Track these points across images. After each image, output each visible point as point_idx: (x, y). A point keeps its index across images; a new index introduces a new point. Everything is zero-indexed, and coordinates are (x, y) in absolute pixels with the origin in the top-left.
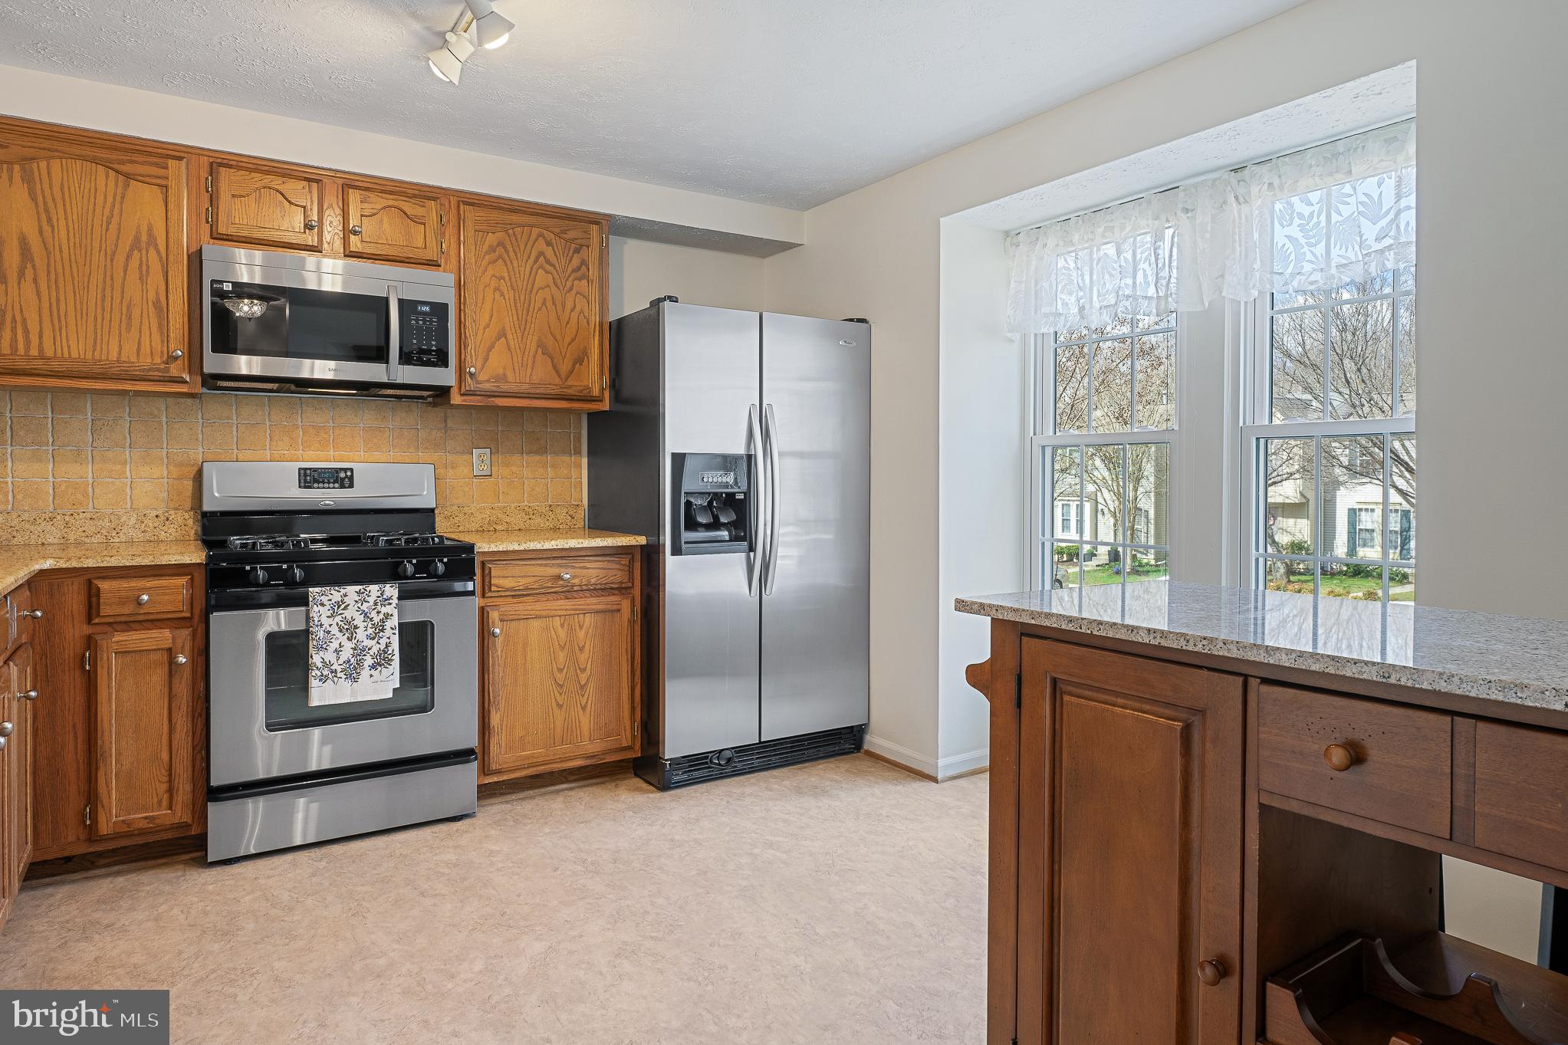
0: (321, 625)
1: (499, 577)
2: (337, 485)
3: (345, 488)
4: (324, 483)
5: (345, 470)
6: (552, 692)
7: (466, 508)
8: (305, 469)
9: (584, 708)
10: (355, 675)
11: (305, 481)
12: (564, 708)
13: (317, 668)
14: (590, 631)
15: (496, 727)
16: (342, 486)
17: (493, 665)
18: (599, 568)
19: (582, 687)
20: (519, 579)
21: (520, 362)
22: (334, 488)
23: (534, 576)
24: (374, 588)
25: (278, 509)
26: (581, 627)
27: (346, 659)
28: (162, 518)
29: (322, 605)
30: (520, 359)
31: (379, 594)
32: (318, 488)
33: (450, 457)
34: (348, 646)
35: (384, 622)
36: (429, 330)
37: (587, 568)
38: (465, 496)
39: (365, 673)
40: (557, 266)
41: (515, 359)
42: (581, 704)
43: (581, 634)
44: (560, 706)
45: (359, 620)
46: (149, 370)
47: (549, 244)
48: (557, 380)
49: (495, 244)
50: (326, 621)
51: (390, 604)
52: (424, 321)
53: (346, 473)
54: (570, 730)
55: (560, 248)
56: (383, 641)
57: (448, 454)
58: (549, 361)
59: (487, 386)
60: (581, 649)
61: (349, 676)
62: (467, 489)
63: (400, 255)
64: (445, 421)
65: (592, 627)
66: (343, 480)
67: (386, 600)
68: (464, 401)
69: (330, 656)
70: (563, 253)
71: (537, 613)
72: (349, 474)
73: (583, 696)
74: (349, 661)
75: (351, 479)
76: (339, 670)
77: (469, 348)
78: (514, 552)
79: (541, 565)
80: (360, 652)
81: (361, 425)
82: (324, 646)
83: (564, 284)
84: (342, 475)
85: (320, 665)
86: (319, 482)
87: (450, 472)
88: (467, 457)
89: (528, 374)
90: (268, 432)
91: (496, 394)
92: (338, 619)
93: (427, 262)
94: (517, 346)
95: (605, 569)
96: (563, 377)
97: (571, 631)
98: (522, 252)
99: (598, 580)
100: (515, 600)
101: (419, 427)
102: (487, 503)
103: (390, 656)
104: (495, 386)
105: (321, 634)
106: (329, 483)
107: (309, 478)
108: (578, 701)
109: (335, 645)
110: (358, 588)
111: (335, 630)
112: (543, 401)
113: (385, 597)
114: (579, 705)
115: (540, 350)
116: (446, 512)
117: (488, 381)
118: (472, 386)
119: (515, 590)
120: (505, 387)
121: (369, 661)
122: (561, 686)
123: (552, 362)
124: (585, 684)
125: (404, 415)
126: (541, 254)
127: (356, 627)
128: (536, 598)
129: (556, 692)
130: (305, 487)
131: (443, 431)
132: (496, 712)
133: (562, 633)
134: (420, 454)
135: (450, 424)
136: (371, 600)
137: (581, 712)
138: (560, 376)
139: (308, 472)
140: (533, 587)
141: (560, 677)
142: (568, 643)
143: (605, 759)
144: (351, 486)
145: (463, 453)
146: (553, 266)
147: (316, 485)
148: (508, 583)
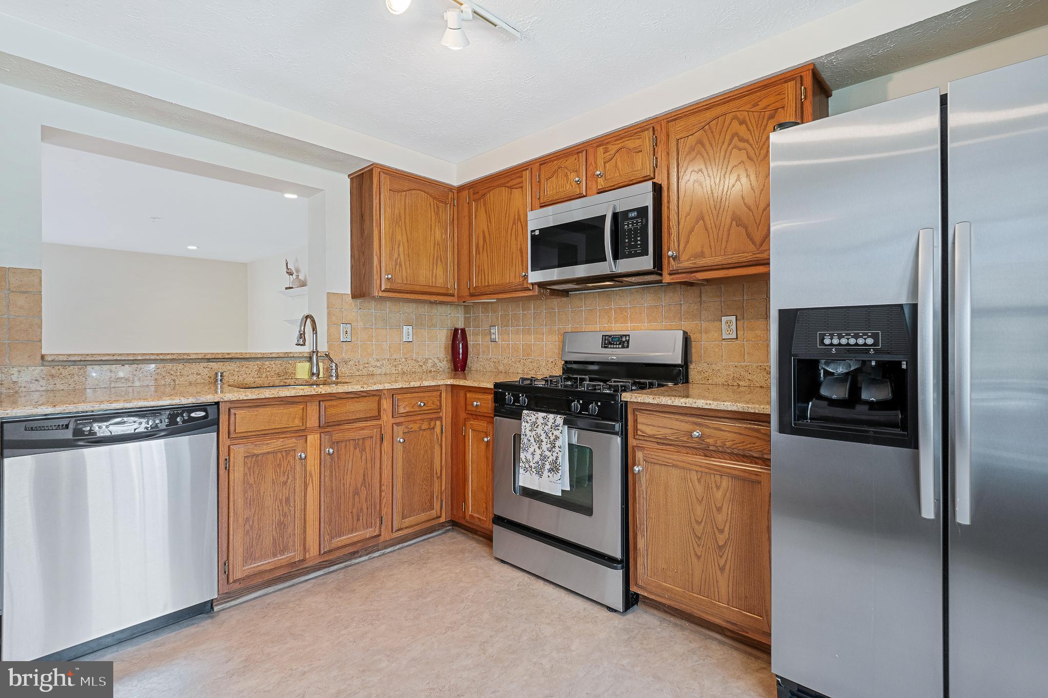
0: (526, 435)
1: (643, 424)
2: (620, 346)
3: (624, 348)
4: (614, 344)
5: (626, 336)
6: (690, 541)
7: (713, 365)
8: (606, 336)
9: (722, 569)
10: (541, 473)
11: (605, 344)
12: (702, 559)
13: (523, 461)
14: (728, 494)
15: (641, 549)
16: (623, 347)
17: (639, 497)
18: (735, 433)
19: (720, 548)
20: (660, 429)
21: (716, 238)
22: (619, 348)
23: (671, 429)
24: (551, 416)
25: (590, 360)
26: (718, 488)
27: (537, 461)
28: (554, 363)
29: (527, 422)
30: (715, 235)
31: (553, 421)
32: (611, 348)
33: (704, 325)
34: (538, 452)
35: (555, 441)
36: (636, 229)
37: (722, 430)
38: (715, 355)
39: (546, 473)
40: (751, 141)
41: (711, 237)
42: (718, 564)
43: (719, 495)
44: (699, 557)
45: (543, 437)
46: (517, 285)
47: (742, 122)
48: (752, 247)
49: (694, 144)
50: (528, 433)
51: (558, 429)
52: (633, 224)
53: (626, 338)
54: (707, 584)
55: (753, 121)
56: (555, 454)
57: (702, 322)
58: (743, 231)
59: (686, 264)
60: (719, 510)
61: (538, 473)
62: (717, 350)
63: (626, 180)
64: (700, 297)
65: (729, 490)
66: (624, 342)
67: (557, 426)
68: (673, 279)
69: (529, 457)
70: (757, 125)
71: (674, 462)
72: (627, 338)
73: (721, 557)
74: (538, 463)
75: (628, 342)
76: (533, 467)
77: (673, 236)
78: (649, 404)
79: (677, 420)
80: (544, 458)
81: (646, 305)
82: (526, 449)
83: (757, 154)
84: (624, 339)
85: (524, 460)
86: (611, 344)
87: (704, 336)
88: (717, 324)
89: (723, 247)
90: (598, 313)
91: (694, 270)
92: (534, 433)
93: (644, 179)
94: (713, 225)
95: (741, 434)
96: (758, 243)
97: (708, 488)
98: (717, 142)
99: (734, 444)
100: (660, 447)
101: (682, 303)
102: (733, 362)
103: (558, 466)
104: (693, 263)
105: (525, 441)
106: (616, 344)
107: (609, 341)
108: (716, 560)
109: (531, 450)
110: (544, 414)
111: (532, 440)
112: (740, 269)
113: (556, 424)
114: (716, 564)
115: (734, 223)
116: (698, 368)
117: (689, 260)
118: (674, 266)
119: (657, 438)
120: (701, 262)
121: (547, 466)
122: (699, 538)
123: (746, 231)
124: (723, 546)
125: (672, 294)
126: (735, 134)
127: (542, 441)
128: (677, 449)
129: (694, 542)
130: (605, 347)
131: (699, 304)
132: (642, 537)
133: (700, 488)
134: (683, 323)
135: (704, 298)
136: (550, 424)
137: (719, 573)
138: (754, 243)
139: (607, 337)
140: (670, 438)
141: (699, 529)
142: (705, 498)
143: (747, 633)
144: (628, 347)
145: (714, 320)
146: (747, 141)
147: (610, 346)
148: (649, 431)
